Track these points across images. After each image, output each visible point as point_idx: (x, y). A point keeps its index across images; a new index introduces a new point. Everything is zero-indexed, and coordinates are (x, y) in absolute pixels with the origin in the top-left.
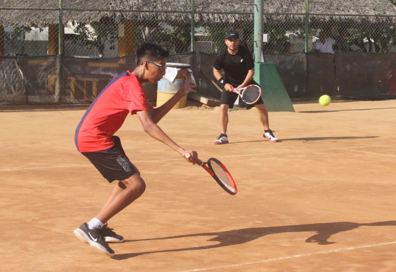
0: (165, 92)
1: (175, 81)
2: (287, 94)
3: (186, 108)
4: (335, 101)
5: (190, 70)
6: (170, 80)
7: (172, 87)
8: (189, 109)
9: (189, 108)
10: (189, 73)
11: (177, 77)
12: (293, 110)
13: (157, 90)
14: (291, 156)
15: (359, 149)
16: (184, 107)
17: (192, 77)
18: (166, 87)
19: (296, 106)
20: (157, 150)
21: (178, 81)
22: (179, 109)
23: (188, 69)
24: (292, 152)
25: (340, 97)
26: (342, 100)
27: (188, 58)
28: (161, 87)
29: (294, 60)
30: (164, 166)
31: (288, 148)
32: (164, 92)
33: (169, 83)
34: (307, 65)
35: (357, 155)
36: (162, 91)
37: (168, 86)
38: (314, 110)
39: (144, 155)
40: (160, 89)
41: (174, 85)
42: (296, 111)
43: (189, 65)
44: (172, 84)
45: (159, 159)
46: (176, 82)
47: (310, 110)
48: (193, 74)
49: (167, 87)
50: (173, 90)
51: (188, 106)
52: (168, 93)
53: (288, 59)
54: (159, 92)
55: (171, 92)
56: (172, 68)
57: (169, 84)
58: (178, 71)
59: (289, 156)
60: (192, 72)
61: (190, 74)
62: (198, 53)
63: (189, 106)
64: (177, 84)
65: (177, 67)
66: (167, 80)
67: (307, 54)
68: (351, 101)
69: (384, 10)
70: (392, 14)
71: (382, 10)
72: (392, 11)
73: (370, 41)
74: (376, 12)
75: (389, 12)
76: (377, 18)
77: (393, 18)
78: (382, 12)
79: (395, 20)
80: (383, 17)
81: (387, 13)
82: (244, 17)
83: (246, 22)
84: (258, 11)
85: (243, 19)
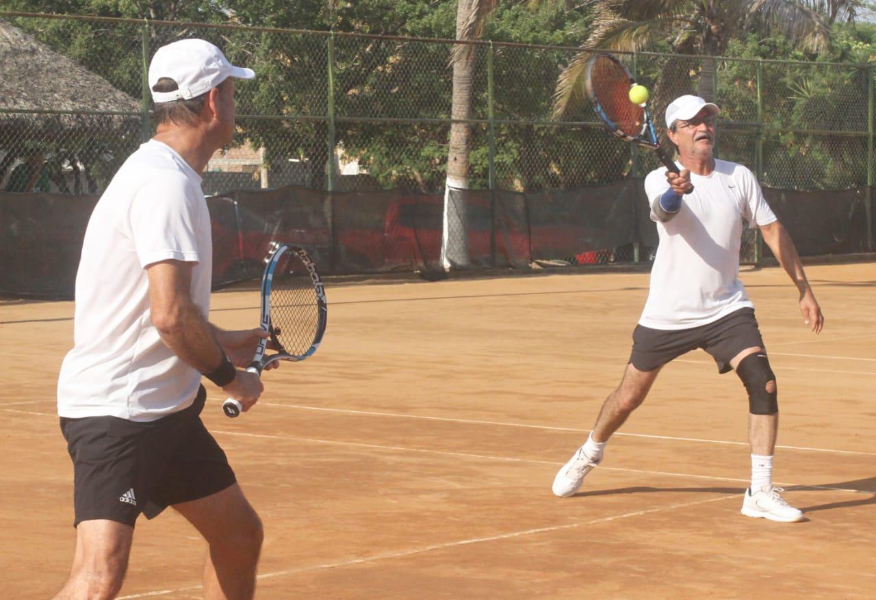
69: (94, 99)
70: (112, 108)
71: (89, 99)
72: (112, 101)
73: (76, 168)
74: (77, 105)
75: (105, 104)
76: (78, 116)
77: (113, 117)
78: (89, 105)
79: (119, 123)
80: (91, 116)
81: (102, 107)
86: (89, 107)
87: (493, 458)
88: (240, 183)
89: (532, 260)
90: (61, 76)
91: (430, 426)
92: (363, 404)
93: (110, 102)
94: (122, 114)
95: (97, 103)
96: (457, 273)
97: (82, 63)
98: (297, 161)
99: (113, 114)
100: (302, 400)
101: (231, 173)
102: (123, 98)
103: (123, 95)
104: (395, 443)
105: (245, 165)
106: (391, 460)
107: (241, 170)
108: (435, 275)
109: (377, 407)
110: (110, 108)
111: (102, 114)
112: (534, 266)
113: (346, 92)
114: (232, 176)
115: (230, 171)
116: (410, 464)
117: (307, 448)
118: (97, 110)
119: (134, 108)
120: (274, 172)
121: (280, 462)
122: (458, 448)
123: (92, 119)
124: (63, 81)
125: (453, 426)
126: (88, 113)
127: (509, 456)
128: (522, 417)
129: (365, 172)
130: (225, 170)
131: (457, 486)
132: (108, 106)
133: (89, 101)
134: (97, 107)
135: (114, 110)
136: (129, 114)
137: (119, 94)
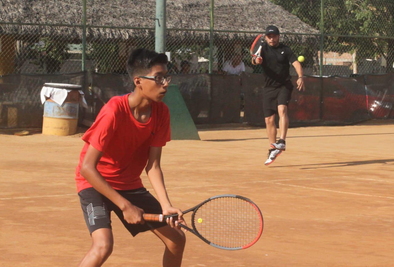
0: (53, 117)
1: (64, 104)
2: (192, 120)
3: (77, 134)
4: (241, 128)
5: (81, 92)
6: (58, 103)
7: (61, 111)
8: (80, 137)
9: (80, 135)
10: (80, 95)
11: (66, 100)
12: (198, 138)
13: (43, 114)
14: (213, 190)
15: (285, 182)
16: (74, 134)
17: (84, 100)
18: (53, 110)
19: (201, 133)
20: (58, 183)
21: (69, 104)
22: (69, 136)
23: (79, 91)
24: (212, 186)
25: (247, 124)
26: (249, 127)
27: (79, 78)
28: (48, 111)
29: (196, 82)
30: (72, 201)
31: (206, 181)
32: (51, 116)
33: (58, 106)
34: (211, 88)
35: (285, 189)
36: (49, 116)
37: (57, 110)
38: (221, 139)
39: (44, 189)
40: (47, 113)
41: (63, 109)
42: (201, 140)
43: (80, 86)
44: (61, 108)
45: (63, 194)
46: (65, 106)
47: (216, 139)
48: (84, 97)
49: (55, 111)
50: (62, 114)
51: (78, 133)
52: (56, 118)
53: (190, 81)
54: (45, 117)
55: (60, 117)
56: (61, 90)
57: (58, 108)
58: (68, 93)
59: (211, 190)
60: (83, 95)
61: (81, 97)
62: (90, 73)
63: (80, 133)
64: (67, 108)
65: (67, 88)
66: (55, 102)
67: (211, 75)
68: (259, 129)
69: (293, 27)
71: (290, 27)
72: (301, 28)
74: (284, 30)
75: (298, 30)
76: (285, 36)
77: (302, 36)
78: (290, 30)
79: (305, 39)
80: (291, 36)
81: (297, 31)
82: (139, 33)
83: (140, 38)
84: (160, 26)
85: (137, 35)
86: (290, 31)
88: (367, 70)
90: (276, 15)
93: (301, 29)
94: (306, 35)
95: (294, 29)
99: (302, 34)
102: (307, 27)
103: (306, 25)
105: (344, 62)
107: (342, 64)
110: (300, 32)
111: (297, 34)
114: (338, 67)
115: (337, 65)
118: (294, 33)
119: (312, 32)
120: (360, 65)
123: (291, 37)
124: (277, 18)
126: (289, 34)
130: (335, 64)
132: (299, 31)
133: (290, 28)
134: (294, 31)
135: (303, 33)
136: (310, 35)
137: (305, 25)
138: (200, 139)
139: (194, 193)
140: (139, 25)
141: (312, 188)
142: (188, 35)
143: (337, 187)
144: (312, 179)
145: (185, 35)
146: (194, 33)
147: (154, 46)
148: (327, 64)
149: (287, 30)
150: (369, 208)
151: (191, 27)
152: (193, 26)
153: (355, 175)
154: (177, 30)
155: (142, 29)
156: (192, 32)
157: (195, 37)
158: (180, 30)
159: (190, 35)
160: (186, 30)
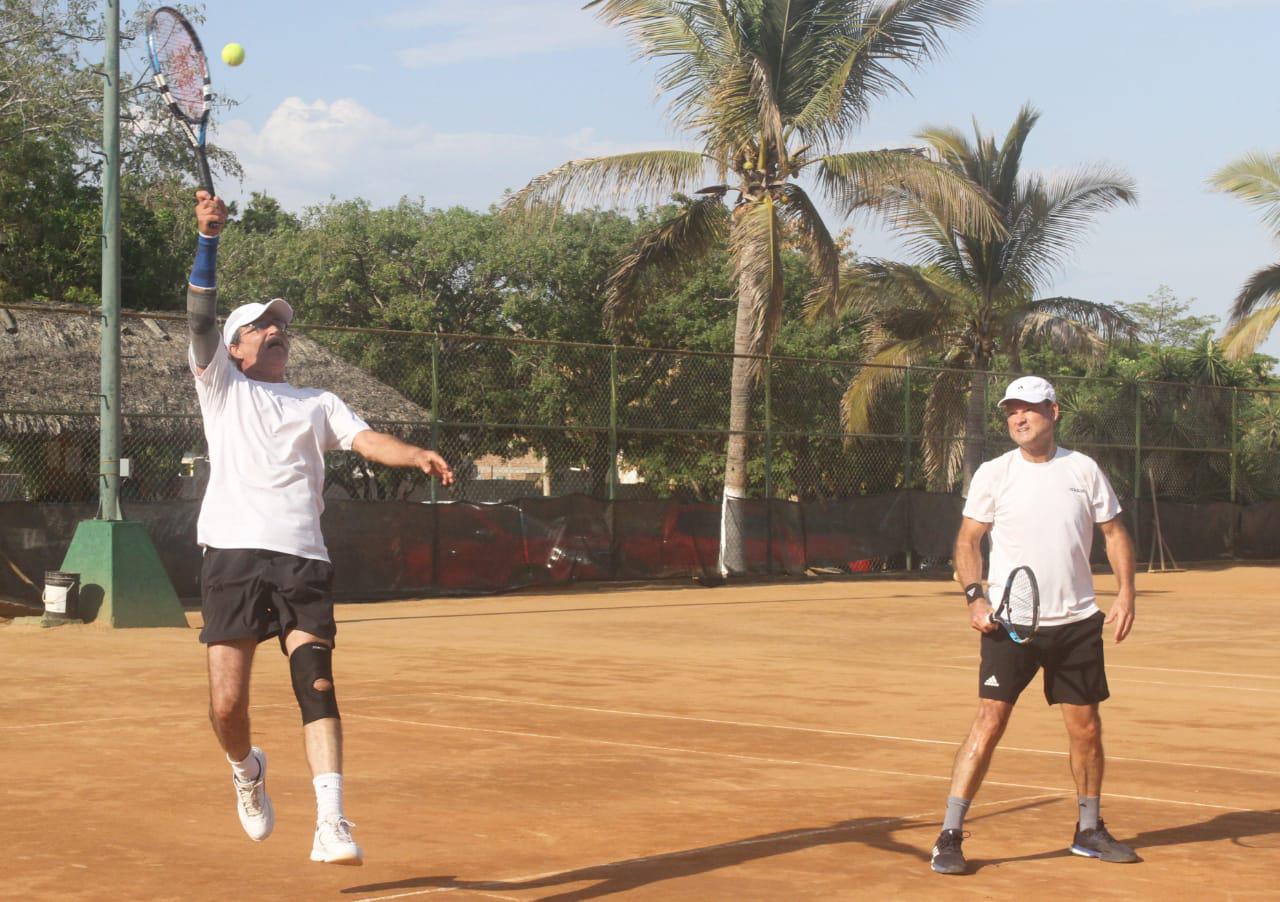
19: (191, 615)
70: (402, 418)
71: (380, 409)
72: (402, 411)
73: (366, 476)
75: (396, 414)
78: (380, 414)
81: (392, 417)
82: (81, 423)
83: (84, 432)
84: (108, 408)
85: (79, 427)
87: (771, 761)
89: (807, 568)
90: (353, 386)
91: (710, 729)
92: (644, 707)
96: (735, 579)
97: (373, 375)
98: (578, 470)
99: (403, 423)
100: (585, 702)
101: (516, 481)
102: (412, 408)
103: (412, 405)
104: (675, 745)
105: (529, 474)
106: (672, 761)
107: (523, 478)
108: (713, 581)
109: (656, 709)
110: (400, 418)
112: (809, 573)
113: (627, 403)
115: (514, 478)
116: (691, 766)
117: (590, 749)
119: (423, 418)
120: (556, 479)
121: (564, 762)
122: (737, 751)
124: (355, 391)
125: (733, 729)
127: (786, 758)
128: (799, 720)
129: (642, 480)
130: (509, 478)
131: (738, 788)
134: (388, 416)
135: (405, 420)
136: (418, 424)
137: (409, 405)
138: (188, 626)
139: (130, 729)
140: (82, 407)
141: (361, 717)
142: (178, 424)
143: (410, 713)
144: (371, 698)
145: (174, 426)
146: (190, 422)
147: (98, 446)
148: (494, 478)
149: (373, 415)
150: (454, 752)
151: (186, 410)
152: (189, 409)
153: (457, 690)
154: (158, 417)
155: (87, 415)
156: (187, 420)
157: (192, 429)
158: (162, 416)
159: (182, 425)
160: (174, 417)
